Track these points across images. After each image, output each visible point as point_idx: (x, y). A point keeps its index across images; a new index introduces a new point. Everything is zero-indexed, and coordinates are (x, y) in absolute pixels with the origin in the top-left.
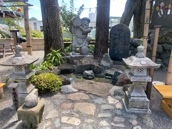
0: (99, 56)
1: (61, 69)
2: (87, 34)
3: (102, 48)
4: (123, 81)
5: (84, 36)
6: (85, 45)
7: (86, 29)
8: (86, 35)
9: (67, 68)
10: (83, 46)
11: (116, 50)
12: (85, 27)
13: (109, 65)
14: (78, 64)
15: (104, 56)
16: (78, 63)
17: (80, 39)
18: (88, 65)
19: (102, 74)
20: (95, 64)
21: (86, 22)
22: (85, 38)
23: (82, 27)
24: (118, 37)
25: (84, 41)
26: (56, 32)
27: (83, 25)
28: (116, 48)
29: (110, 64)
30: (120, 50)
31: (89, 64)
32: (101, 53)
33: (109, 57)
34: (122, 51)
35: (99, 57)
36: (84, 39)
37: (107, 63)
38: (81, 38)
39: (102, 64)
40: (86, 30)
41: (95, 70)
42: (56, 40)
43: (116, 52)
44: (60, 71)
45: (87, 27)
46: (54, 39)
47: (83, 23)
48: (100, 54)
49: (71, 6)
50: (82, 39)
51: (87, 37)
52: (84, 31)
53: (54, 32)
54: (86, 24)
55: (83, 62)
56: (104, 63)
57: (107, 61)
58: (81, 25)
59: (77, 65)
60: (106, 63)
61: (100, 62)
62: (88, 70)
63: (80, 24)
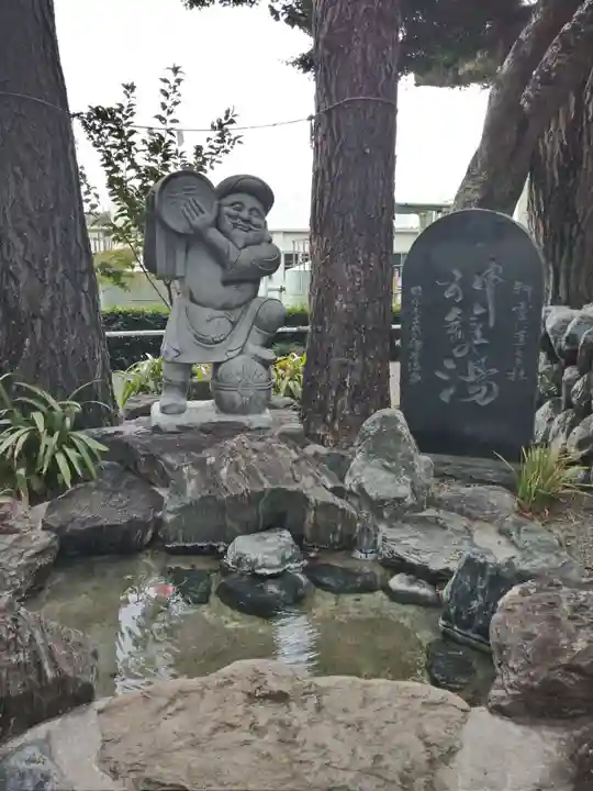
0: (334, 419)
1: (58, 531)
2: (257, 283)
3: (352, 367)
4: (558, 676)
5: (233, 294)
6: (241, 353)
7: (245, 247)
8: (248, 287)
9: (105, 521)
10: (231, 354)
11: (446, 385)
12: (240, 236)
13: (404, 490)
14: (191, 486)
15: (370, 426)
16: (190, 477)
17: (208, 312)
18: (262, 494)
19: (362, 559)
20: (306, 484)
21: (250, 202)
22: (245, 304)
23: (225, 239)
24: (457, 295)
25: (234, 324)
26: (47, 270)
27: (228, 223)
28: (444, 370)
29: (412, 483)
30: (473, 384)
31: (267, 485)
32: (344, 400)
33: (406, 431)
34: (490, 388)
35: (336, 426)
36: (239, 311)
37: (392, 476)
38: (219, 304)
39: (360, 487)
40: (246, 257)
41: (307, 532)
42: (47, 321)
43: (445, 396)
44: (56, 543)
45: (251, 234)
46: (34, 317)
47: (226, 209)
48: (342, 408)
49: (164, 114)
50: (221, 313)
51: (255, 301)
52: (233, 258)
53: (36, 267)
54: (245, 214)
55: (225, 470)
56: (371, 476)
57: (390, 460)
58: (217, 224)
59: (179, 490)
60: (383, 475)
61: (339, 466)
62: (257, 530)
63: (209, 216)
